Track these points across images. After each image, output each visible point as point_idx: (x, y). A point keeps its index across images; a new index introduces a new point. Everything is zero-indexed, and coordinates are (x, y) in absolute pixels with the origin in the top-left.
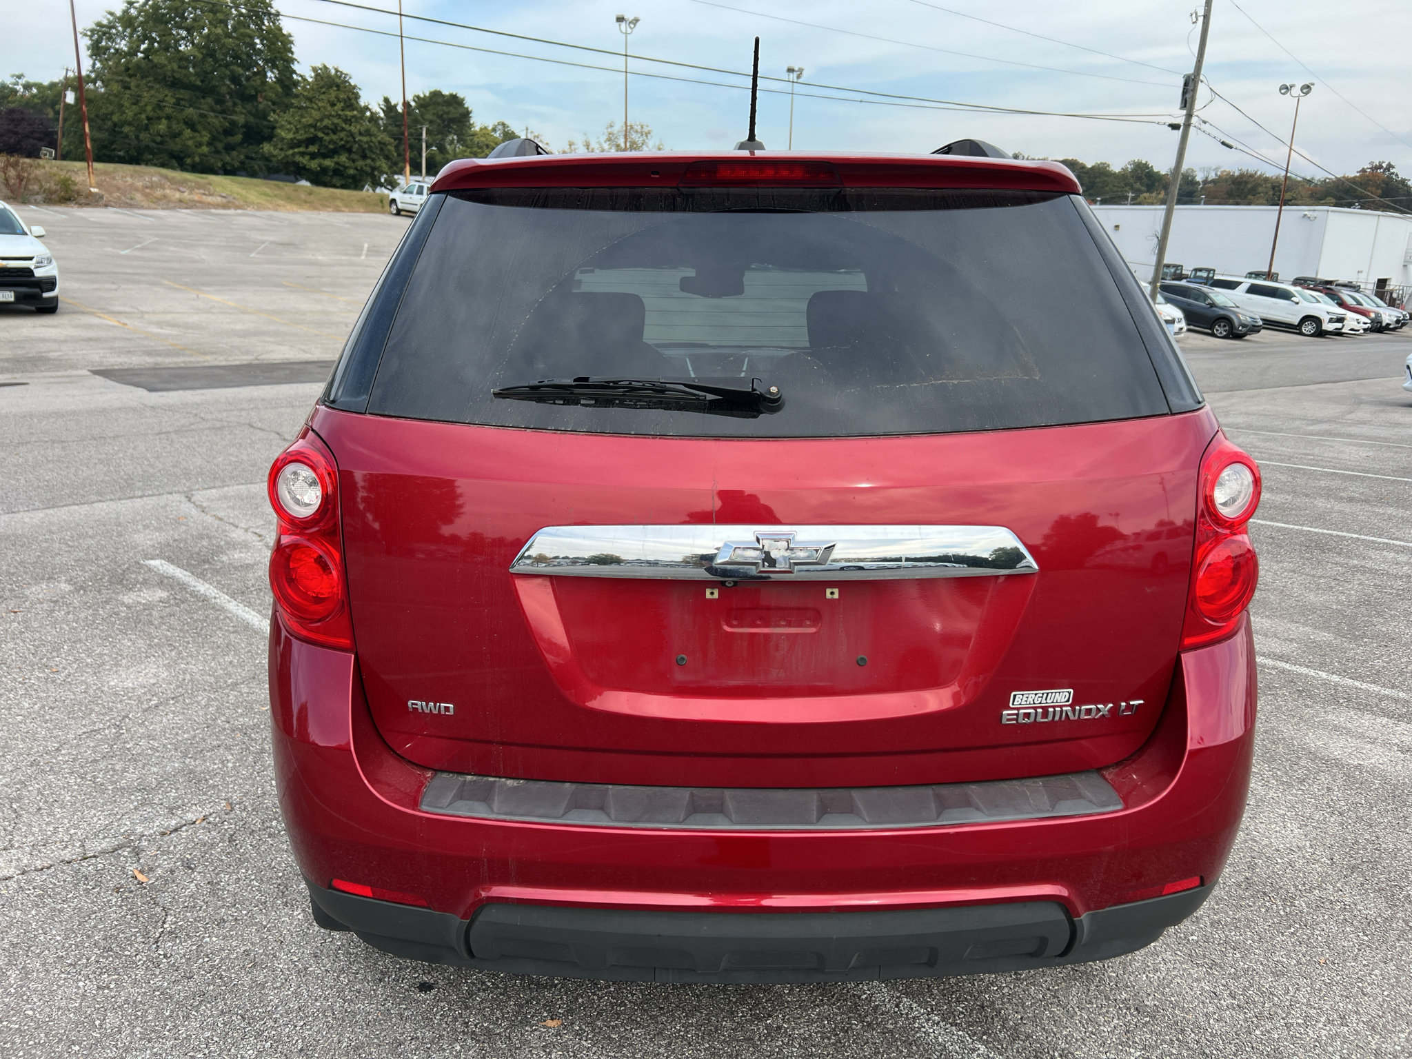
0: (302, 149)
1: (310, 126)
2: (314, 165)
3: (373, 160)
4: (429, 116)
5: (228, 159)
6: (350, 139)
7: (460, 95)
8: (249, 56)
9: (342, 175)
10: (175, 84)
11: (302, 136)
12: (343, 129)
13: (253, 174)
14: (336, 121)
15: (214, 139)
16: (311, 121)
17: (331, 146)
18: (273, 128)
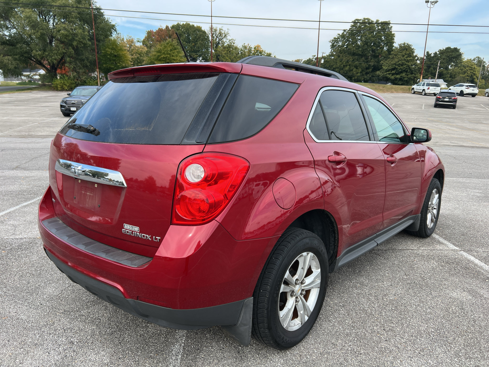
0: (389, 72)
1: (394, 64)
2: (393, 77)
3: (415, 74)
4: (443, 57)
5: (366, 77)
6: (408, 67)
7: (458, 48)
8: (379, 43)
9: (403, 80)
10: (354, 54)
11: (390, 68)
12: (406, 64)
13: (373, 82)
14: (403, 61)
15: (362, 71)
16: (394, 62)
17: (400, 71)
18: (381, 66)
